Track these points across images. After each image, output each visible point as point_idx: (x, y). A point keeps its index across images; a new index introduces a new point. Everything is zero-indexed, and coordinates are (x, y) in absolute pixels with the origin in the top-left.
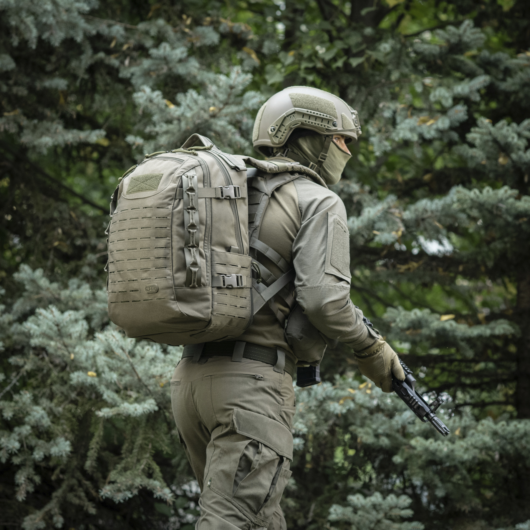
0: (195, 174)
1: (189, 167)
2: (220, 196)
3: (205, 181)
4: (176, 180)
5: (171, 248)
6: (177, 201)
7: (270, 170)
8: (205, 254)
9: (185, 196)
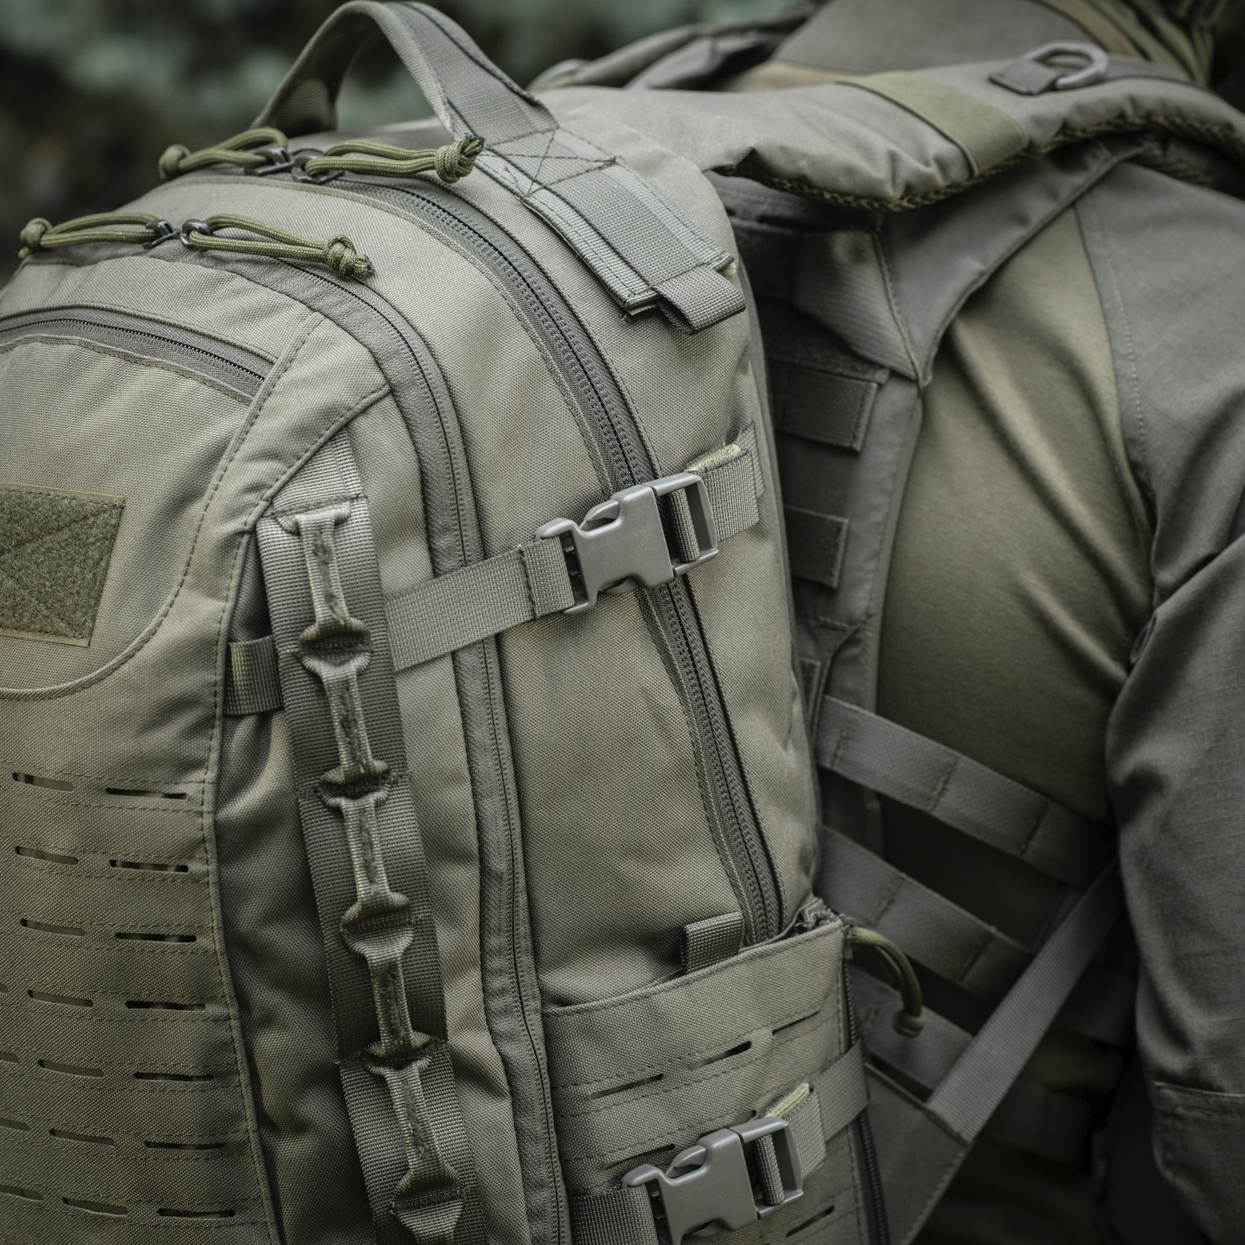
0: (355, 488)
1: (302, 431)
2: (565, 599)
3: (439, 521)
4: (220, 570)
5: (244, 1078)
6: (243, 731)
7: (909, 190)
8: (505, 1061)
9: (296, 694)
